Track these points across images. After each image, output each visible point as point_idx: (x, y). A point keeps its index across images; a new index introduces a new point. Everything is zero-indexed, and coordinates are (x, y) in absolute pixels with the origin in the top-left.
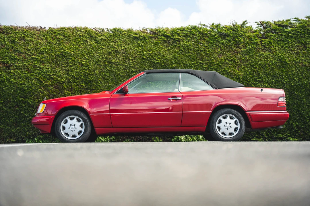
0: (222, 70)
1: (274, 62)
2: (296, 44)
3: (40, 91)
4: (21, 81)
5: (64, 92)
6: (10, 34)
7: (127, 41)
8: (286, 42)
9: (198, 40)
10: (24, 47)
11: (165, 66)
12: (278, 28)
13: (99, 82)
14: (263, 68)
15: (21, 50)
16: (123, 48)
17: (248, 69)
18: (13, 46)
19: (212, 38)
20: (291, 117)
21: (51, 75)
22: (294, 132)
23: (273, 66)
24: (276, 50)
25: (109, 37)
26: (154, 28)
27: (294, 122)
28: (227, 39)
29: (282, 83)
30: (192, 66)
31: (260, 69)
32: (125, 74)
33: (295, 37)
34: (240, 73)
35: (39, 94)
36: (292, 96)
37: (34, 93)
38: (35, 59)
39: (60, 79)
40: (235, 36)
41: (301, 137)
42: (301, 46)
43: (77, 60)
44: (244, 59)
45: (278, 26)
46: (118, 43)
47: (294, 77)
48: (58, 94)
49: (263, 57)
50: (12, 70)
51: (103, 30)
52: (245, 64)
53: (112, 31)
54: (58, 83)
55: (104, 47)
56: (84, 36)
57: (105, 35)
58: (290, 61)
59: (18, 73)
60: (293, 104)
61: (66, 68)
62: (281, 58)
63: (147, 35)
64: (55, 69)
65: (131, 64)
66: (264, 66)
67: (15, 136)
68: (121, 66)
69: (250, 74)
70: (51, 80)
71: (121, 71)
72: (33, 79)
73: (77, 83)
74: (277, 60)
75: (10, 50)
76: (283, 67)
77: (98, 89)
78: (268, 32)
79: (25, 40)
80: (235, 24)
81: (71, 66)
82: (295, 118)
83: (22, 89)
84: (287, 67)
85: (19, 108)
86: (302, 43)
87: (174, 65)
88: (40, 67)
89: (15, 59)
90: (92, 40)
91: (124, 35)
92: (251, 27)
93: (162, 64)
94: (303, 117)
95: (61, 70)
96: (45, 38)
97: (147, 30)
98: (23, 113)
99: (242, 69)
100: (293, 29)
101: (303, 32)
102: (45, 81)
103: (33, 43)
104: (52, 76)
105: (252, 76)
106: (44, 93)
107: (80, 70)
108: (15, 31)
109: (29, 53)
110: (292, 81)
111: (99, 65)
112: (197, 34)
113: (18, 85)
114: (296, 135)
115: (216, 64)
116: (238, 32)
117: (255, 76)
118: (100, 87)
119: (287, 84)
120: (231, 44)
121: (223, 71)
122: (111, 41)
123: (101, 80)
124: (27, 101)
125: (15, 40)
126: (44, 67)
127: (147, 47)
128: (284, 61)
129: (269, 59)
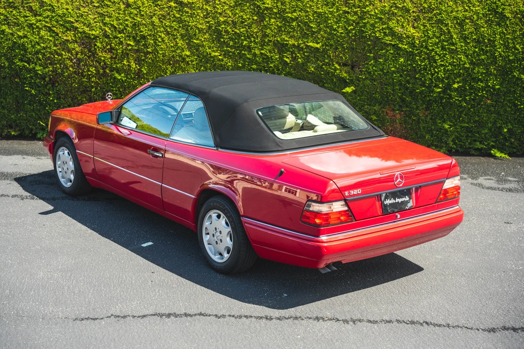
0: (384, 26)
1: (483, 14)
3: (55, 50)
4: (19, 31)
5: (98, 55)
11: (279, 14)
13: (160, 40)
14: (459, 24)
17: (432, 26)
20: (501, 115)
21: (72, 22)
22: (502, 139)
23: (479, 22)
27: (504, 124)
29: (491, 54)
30: (328, 17)
31: (455, 26)
32: (207, 26)
34: (417, 34)
35: (54, 56)
36: (506, 78)
37: (44, 53)
39: (90, 30)
41: (514, 148)
47: (516, 43)
52: (427, 17)
54: (86, 36)
58: (512, 12)
59: (14, 15)
60: (507, 93)
61: (99, 10)
64: (80, 10)
65: (218, 9)
66: (463, 20)
67: (17, 125)
68: (199, 11)
69: (434, 35)
70: (73, 31)
71: (198, 19)
72: (41, 28)
73: (120, 39)
74: (489, 11)
76: (498, 24)
77: (158, 53)
81: (108, 6)
82: (507, 116)
83: (23, 45)
84: (505, 23)
85: (20, 79)
87: (295, 14)
88: (52, 6)
93: (275, 10)
95: (90, 12)
98: (27, 89)
99: (421, 25)
102: (62, 32)
104: (76, 25)
105: (437, 40)
106: (62, 54)
107: (125, 14)
110: (511, 50)
111: (160, 6)
113: (15, 38)
114: (505, 145)
115: (373, 15)
117: (444, 41)
118: (162, 48)
119: (501, 56)
121: (385, 29)
123: (163, 36)
124: (34, 68)
126: (59, 7)
128: (502, 11)
129: (473, 7)
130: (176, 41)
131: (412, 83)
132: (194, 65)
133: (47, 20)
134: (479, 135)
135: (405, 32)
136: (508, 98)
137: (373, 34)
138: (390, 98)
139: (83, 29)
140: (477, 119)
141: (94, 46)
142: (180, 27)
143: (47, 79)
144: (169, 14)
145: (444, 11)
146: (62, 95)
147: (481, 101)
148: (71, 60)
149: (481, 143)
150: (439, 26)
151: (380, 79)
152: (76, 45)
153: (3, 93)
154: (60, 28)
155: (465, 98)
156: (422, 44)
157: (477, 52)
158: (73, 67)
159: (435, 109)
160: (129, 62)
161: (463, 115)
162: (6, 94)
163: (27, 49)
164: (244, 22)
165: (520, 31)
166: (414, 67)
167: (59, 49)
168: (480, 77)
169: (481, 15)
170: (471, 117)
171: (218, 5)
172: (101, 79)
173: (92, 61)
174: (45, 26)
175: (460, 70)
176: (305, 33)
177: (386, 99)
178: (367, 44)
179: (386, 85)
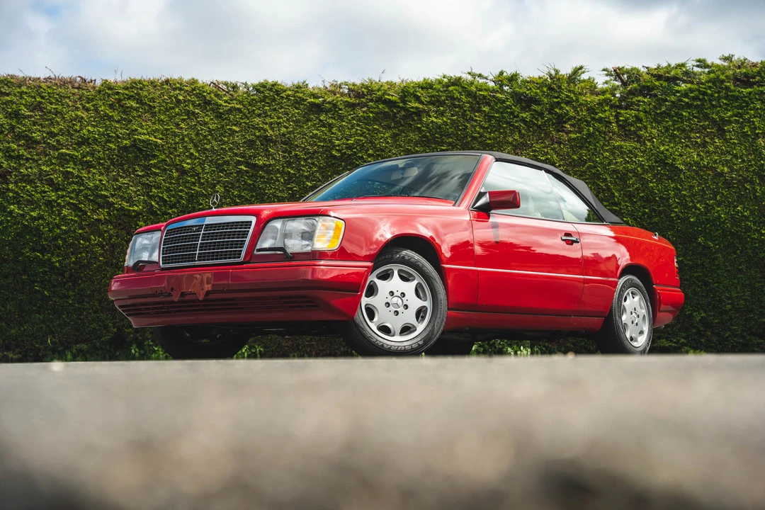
1: (649, 166)
2: (700, 122)
3: (80, 234)
4: (33, 211)
6: (8, 95)
7: (293, 114)
8: (674, 118)
9: (465, 111)
10: (42, 127)
12: (657, 83)
14: (620, 179)
15: (34, 135)
16: (283, 130)
18: (14, 126)
19: (500, 108)
21: (107, 197)
22: (696, 334)
23: (645, 176)
24: (653, 138)
25: (250, 105)
26: (358, 82)
27: (695, 311)
28: (534, 110)
29: (665, 216)
31: (615, 182)
33: (698, 105)
35: (80, 243)
36: (690, 247)
37: (65, 239)
38: (68, 158)
39: (130, 206)
40: (554, 102)
42: (712, 128)
43: (172, 159)
44: (575, 157)
45: (658, 80)
46: (272, 118)
47: (696, 201)
48: (125, 243)
49: (621, 153)
50: (12, 183)
51: (235, 87)
53: (258, 90)
54: (124, 215)
55: (237, 129)
56: (189, 100)
57: (240, 98)
58: (685, 164)
59: (28, 191)
60: (694, 267)
61: (144, 179)
62: (665, 156)
63: (341, 100)
64: (118, 180)
65: (303, 171)
66: (624, 174)
67: (17, 346)
68: (278, 175)
70: (108, 208)
71: (278, 185)
72: (64, 206)
74: (656, 162)
75: (7, 135)
76: (670, 178)
78: (634, 94)
79: (42, 111)
80: (553, 73)
82: (698, 300)
83: (37, 228)
84: (679, 177)
85: (28, 276)
86: (714, 121)
88: (81, 178)
89: (20, 157)
90: (207, 111)
91: (286, 98)
92: (591, 80)
94: (718, 298)
95: (131, 184)
96: (93, 106)
97: (343, 86)
98: (38, 288)
100: (693, 86)
101: (716, 95)
102: (92, 210)
103: (64, 118)
104: (111, 199)
106: (90, 239)
107: (178, 184)
108: (20, 87)
109: (52, 142)
110: (691, 211)
111: (226, 171)
112: (463, 97)
113: (27, 220)
114: (701, 343)
116: (562, 93)
119: (679, 219)
120: (545, 122)
122: (254, 113)
124: (50, 259)
125: (20, 110)
126: (89, 177)
127: (341, 129)
128: (672, 163)
129: (636, 157)
133: (73, 195)
136: (696, 274)
139: (120, 205)
142: (252, 196)
143: (67, 275)
144: (238, 181)
145: (599, 164)
146: (86, 296)
148: (102, 247)
149: (667, 339)
150: (594, 182)
152: (110, 227)
153: (3, 297)
154: (89, 205)
157: (646, 213)
158: (104, 257)
162: (7, 300)
163: (42, 234)
165: (698, 186)
167: (86, 233)
169: (646, 167)
171: (303, 166)
174: (69, 204)
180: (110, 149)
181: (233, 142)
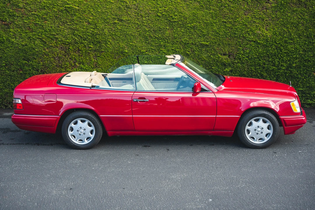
130: (119, 44)
131: (267, 65)
132: (130, 58)
133: (39, 34)
134: (310, 95)
135: (261, 33)
137: (241, 35)
138: (253, 74)
140: (308, 85)
141: (69, 49)
143: (40, 71)
144: (114, 28)
145: (285, 19)
147: (310, 74)
148: (54, 58)
149: (311, 100)
150: (282, 29)
151: (247, 63)
152: (57, 49)
153: (13, 80)
154: (47, 39)
155: (300, 73)
156: (272, 40)
157: (307, 44)
158: (55, 63)
159: (281, 80)
160: (90, 58)
161: (299, 83)
162: (14, 81)
163: (27, 52)
164: (161, 31)
166: (268, 55)
167: (47, 52)
168: (309, 59)
169: (308, 21)
170: (304, 84)
171: (144, 20)
172: (73, 69)
173: (67, 58)
174: (38, 38)
175: (297, 55)
176: (199, 36)
177: (251, 75)
178: (238, 41)
179: (250, 66)
180: (54, 11)
181: (111, 8)
